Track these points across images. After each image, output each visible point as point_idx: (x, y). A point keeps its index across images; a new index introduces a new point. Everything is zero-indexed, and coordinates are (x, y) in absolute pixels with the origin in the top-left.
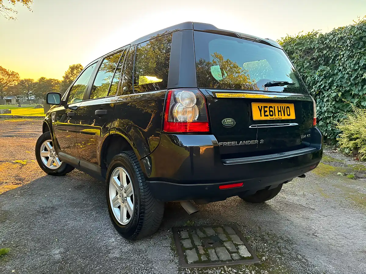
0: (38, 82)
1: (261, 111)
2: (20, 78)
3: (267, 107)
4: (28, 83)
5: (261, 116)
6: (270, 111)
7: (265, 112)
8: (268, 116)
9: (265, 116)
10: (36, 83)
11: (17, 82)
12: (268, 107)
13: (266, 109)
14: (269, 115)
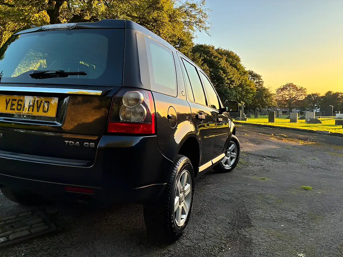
0: (325, 95)
1: (7, 104)
2: (307, 93)
3: (15, 100)
4: (314, 98)
5: (6, 109)
6: (19, 105)
7: (13, 105)
8: (14, 109)
9: (11, 109)
10: (322, 97)
11: (304, 96)
12: (17, 100)
13: (14, 102)
14: (16, 109)
